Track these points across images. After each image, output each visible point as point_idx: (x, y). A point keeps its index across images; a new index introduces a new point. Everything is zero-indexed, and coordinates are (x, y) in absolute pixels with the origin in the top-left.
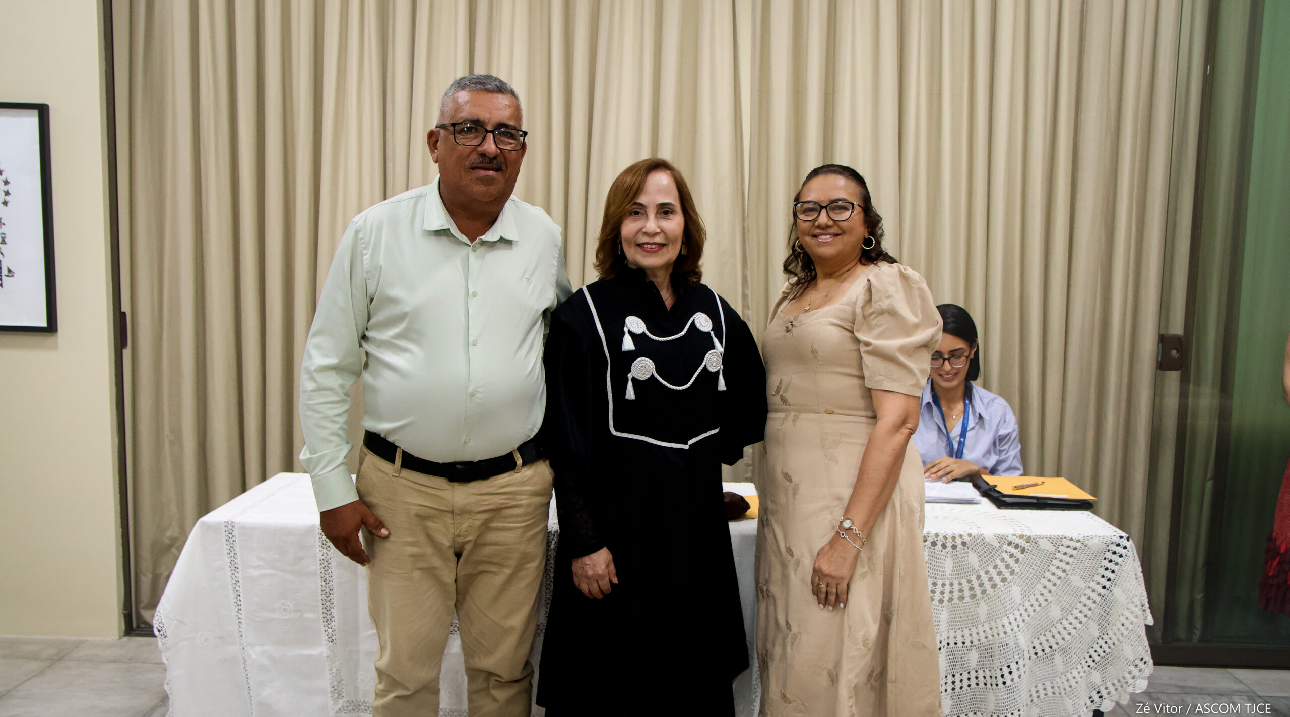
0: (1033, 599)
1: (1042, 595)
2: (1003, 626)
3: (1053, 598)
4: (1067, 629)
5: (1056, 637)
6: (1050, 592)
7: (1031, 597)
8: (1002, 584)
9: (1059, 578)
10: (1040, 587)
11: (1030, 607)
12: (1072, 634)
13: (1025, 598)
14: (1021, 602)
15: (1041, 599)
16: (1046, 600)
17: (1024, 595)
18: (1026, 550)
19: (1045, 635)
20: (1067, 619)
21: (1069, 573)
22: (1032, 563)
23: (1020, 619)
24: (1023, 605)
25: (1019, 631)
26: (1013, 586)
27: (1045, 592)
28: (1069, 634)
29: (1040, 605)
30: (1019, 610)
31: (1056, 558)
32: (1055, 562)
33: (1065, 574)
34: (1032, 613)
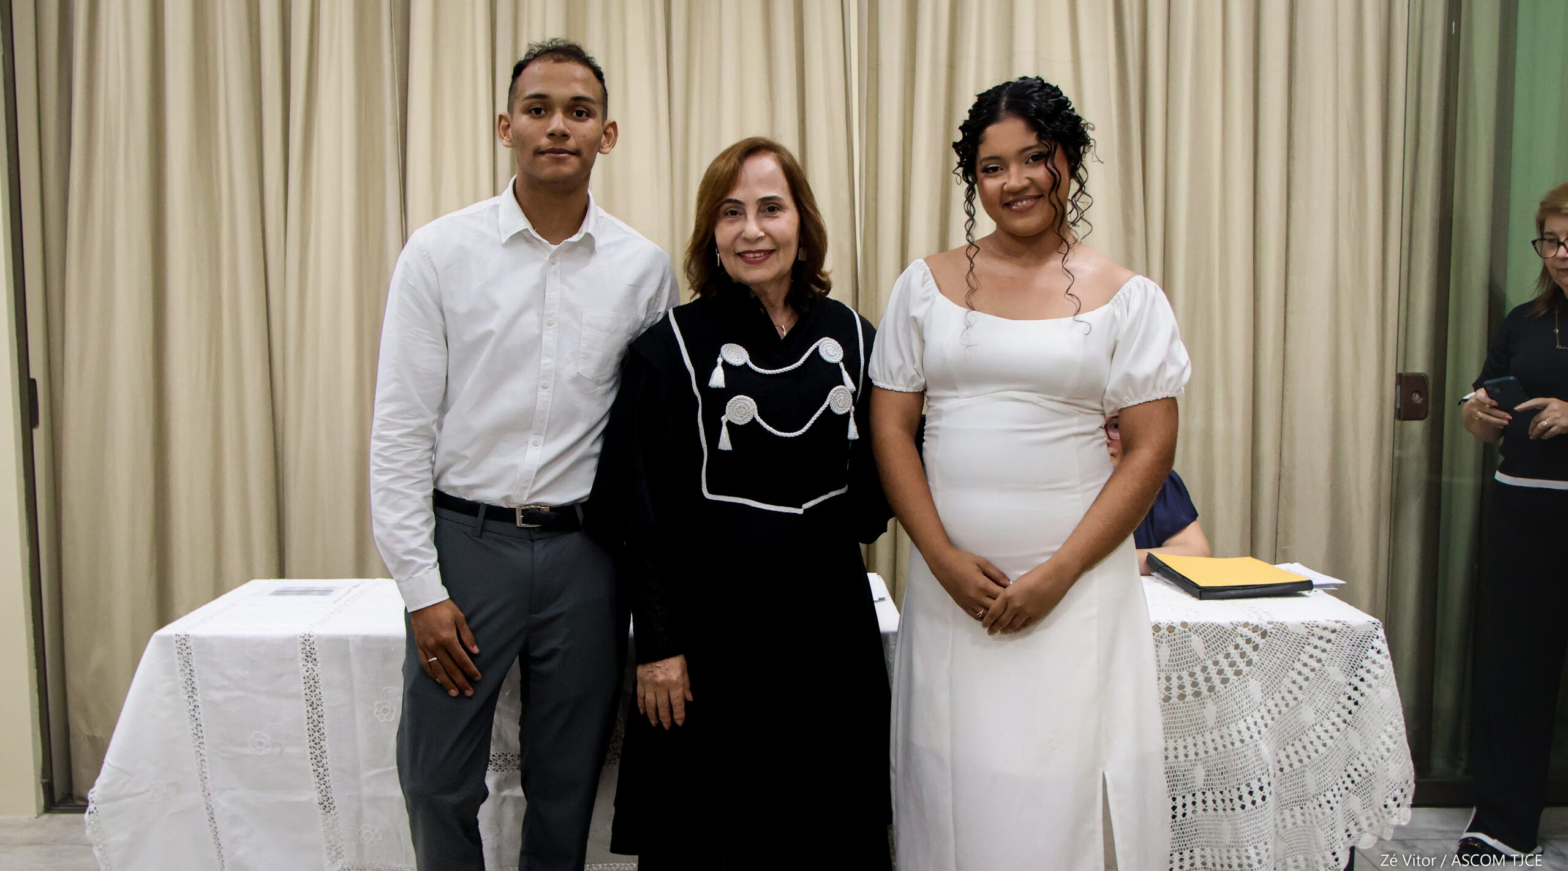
0: (1277, 696)
1: (1290, 692)
2: (1239, 732)
3: (1305, 697)
4: (1322, 738)
5: (1307, 748)
6: (1301, 688)
7: (1275, 695)
8: (1236, 678)
9: (1313, 670)
10: (1287, 681)
11: (1274, 707)
12: (1328, 745)
13: (1267, 696)
14: (1262, 700)
15: (1289, 697)
16: (1296, 699)
17: (1266, 692)
18: (1269, 634)
19: (1293, 745)
20: (1322, 725)
21: (1326, 664)
22: (1277, 651)
23: (1260, 723)
24: (1265, 705)
25: (1261, 738)
26: (1251, 680)
27: (1294, 688)
28: (1325, 745)
29: (1287, 705)
30: (1259, 711)
31: (1309, 644)
32: (1307, 648)
33: (1320, 664)
34: (1277, 716)
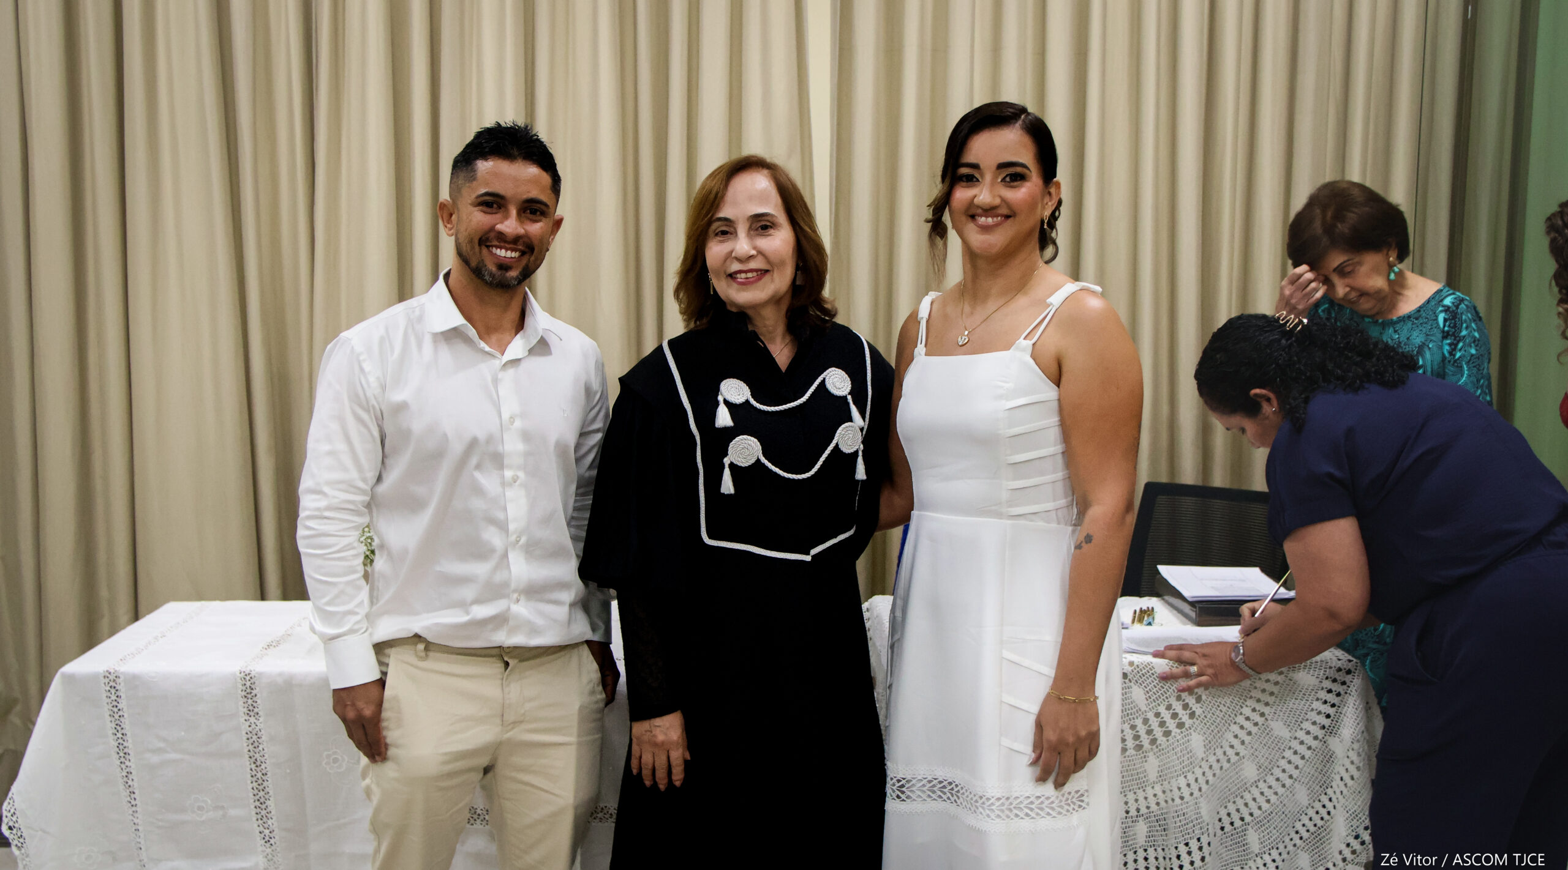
1: (1232, 747)
2: (1180, 788)
3: (1246, 752)
4: (1266, 794)
5: (1249, 805)
6: (1243, 743)
7: (1217, 750)
8: (1178, 731)
9: (1256, 724)
10: (1229, 736)
11: (1216, 763)
12: (1272, 802)
13: (1209, 751)
14: (1204, 755)
15: (1230, 752)
16: (1237, 754)
17: (1208, 747)
19: (1234, 802)
20: (1265, 781)
21: (1269, 718)
22: (1220, 703)
23: (1202, 780)
25: (1201, 796)
26: (1193, 733)
27: (1236, 742)
28: (1268, 802)
29: (1229, 761)
30: (1200, 767)
31: (1251, 697)
32: (1249, 702)
33: (1263, 719)
34: (1218, 772)
